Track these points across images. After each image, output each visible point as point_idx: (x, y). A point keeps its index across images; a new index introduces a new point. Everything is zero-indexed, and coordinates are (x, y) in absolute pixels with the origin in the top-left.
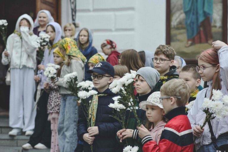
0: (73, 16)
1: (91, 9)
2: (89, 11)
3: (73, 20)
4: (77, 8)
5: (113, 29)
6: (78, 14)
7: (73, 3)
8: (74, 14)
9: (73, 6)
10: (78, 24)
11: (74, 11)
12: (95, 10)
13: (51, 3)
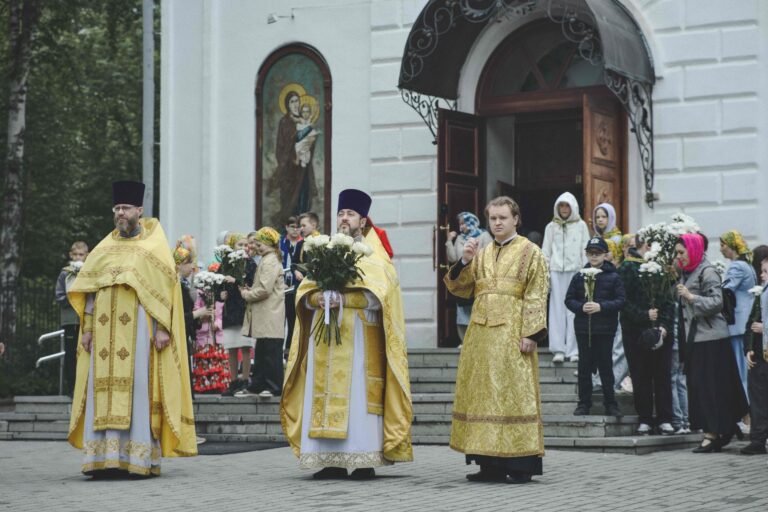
0: (647, 181)
1: (680, 168)
2: (676, 171)
3: (648, 188)
4: (656, 167)
5: (720, 202)
6: (657, 177)
7: (647, 159)
8: (649, 177)
9: (647, 165)
10: (657, 195)
11: (650, 173)
12: (687, 170)
13: (610, 162)
